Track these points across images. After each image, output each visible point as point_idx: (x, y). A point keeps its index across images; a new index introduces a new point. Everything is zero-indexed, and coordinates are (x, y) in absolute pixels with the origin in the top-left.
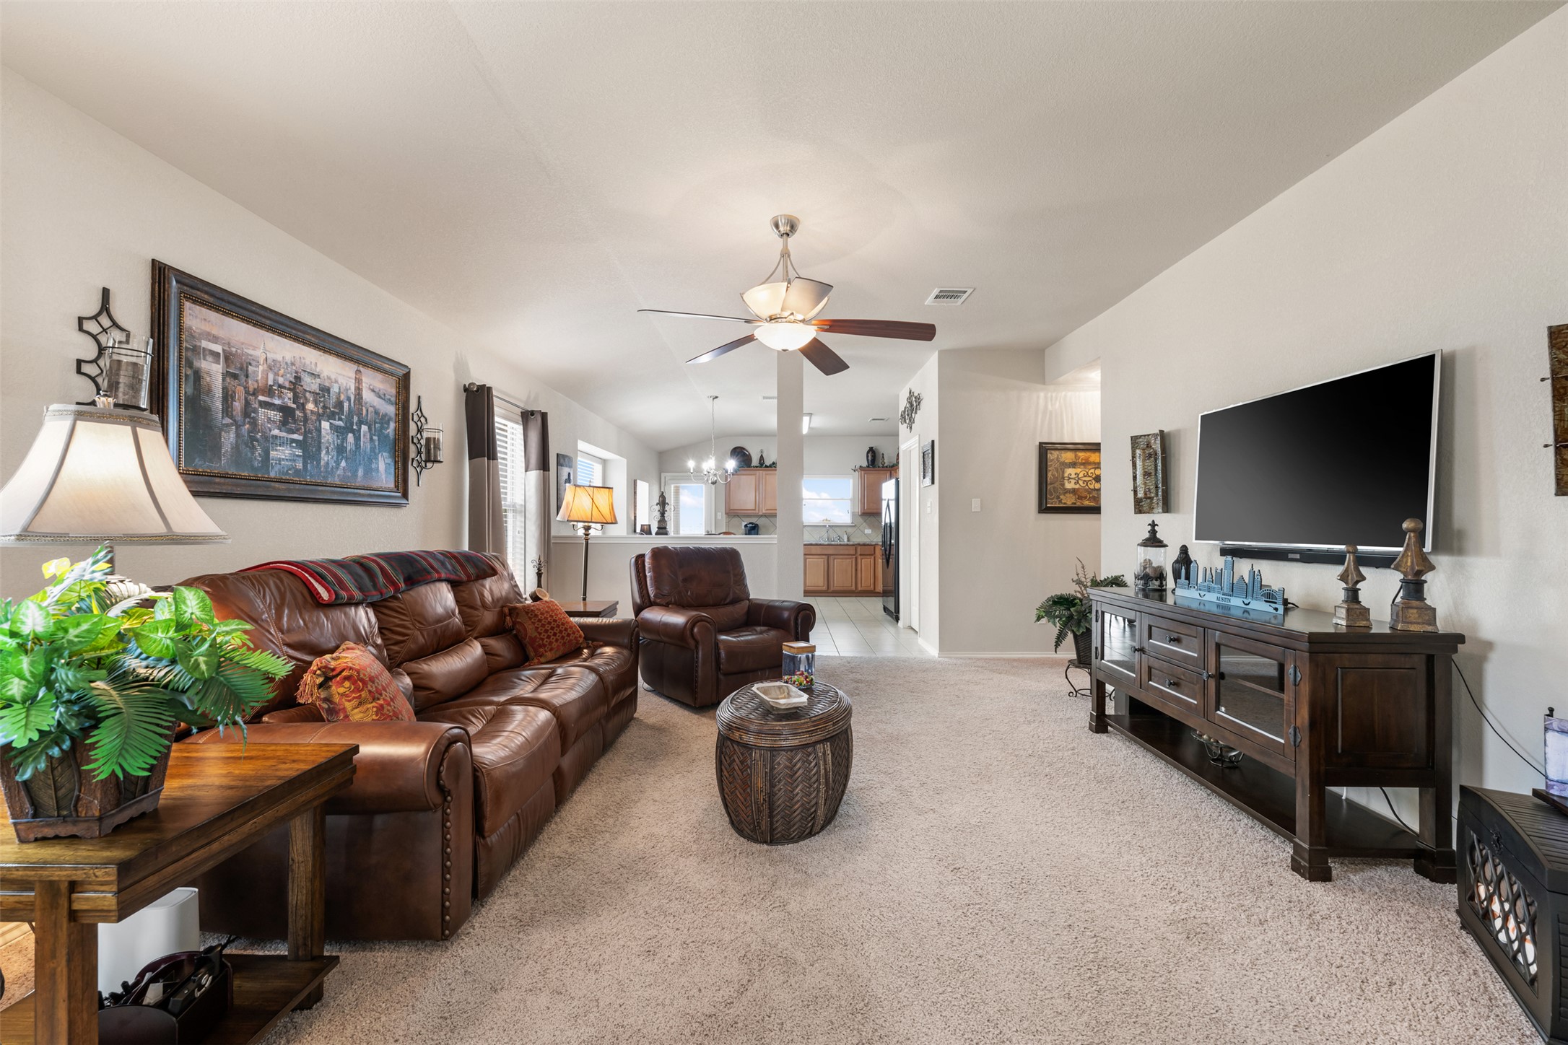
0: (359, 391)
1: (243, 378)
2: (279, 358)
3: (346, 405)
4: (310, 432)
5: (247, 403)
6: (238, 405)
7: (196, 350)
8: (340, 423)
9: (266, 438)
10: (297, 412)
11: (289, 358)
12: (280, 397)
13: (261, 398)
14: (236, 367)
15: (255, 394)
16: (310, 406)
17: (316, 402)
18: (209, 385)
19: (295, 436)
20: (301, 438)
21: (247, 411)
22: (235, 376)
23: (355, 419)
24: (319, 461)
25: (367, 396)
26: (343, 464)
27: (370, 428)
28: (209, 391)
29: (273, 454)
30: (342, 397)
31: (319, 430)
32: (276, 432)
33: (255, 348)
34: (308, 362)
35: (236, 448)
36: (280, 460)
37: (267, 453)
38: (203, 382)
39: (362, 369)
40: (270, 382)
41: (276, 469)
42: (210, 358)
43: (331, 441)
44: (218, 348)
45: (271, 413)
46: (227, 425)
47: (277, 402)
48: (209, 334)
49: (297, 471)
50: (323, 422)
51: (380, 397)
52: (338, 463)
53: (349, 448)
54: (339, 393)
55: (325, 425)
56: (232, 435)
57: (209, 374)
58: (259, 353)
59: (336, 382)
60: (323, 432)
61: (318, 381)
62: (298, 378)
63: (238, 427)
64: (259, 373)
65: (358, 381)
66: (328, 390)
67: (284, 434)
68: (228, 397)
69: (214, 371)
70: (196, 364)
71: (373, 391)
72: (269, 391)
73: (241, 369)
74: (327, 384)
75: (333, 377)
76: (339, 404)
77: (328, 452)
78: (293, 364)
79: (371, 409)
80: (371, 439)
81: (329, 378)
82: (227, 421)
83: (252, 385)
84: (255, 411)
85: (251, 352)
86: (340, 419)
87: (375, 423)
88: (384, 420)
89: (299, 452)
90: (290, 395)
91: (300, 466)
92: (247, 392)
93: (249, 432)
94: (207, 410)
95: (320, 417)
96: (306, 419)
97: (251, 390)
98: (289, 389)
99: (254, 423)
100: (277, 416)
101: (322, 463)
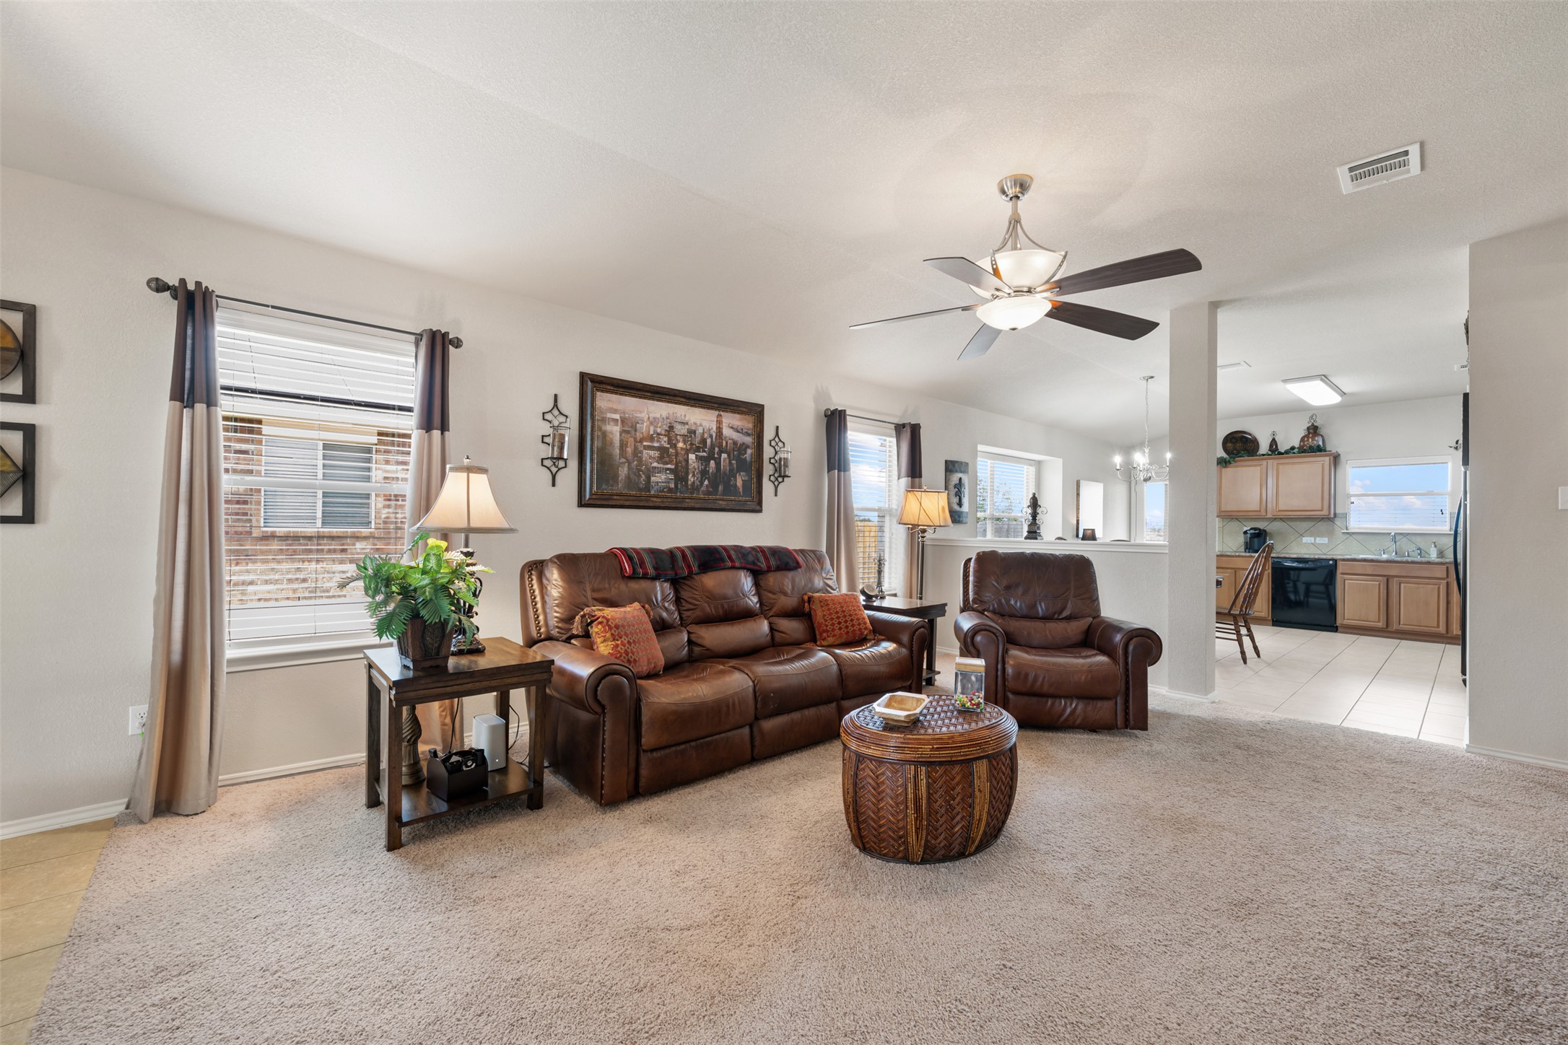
0: (719, 430)
1: (633, 432)
2: (658, 416)
3: (709, 441)
4: (680, 462)
5: (636, 448)
6: (629, 450)
7: (604, 420)
8: (705, 454)
9: (648, 469)
10: (671, 450)
11: (664, 414)
12: (658, 441)
13: (645, 443)
14: (629, 425)
15: (641, 441)
16: (681, 445)
17: (685, 442)
18: (611, 440)
19: (669, 466)
20: (673, 467)
21: (636, 453)
22: (628, 432)
23: (717, 449)
24: (687, 480)
25: (727, 432)
26: (706, 482)
27: (729, 456)
28: (611, 443)
29: (653, 479)
30: (706, 435)
31: (687, 460)
32: (655, 464)
33: (641, 412)
34: (679, 415)
35: (628, 477)
36: (658, 483)
37: (648, 478)
38: (608, 439)
39: (722, 413)
40: (652, 432)
41: (655, 488)
42: (612, 423)
43: (696, 467)
44: (617, 416)
45: (652, 453)
46: (622, 463)
47: (656, 444)
48: (611, 409)
49: (670, 490)
50: (690, 455)
51: (738, 432)
52: (702, 483)
53: (711, 471)
54: (703, 433)
55: (692, 457)
56: (626, 469)
57: (611, 433)
58: (644, 415)
59: (701, 425)
60: (690, 462)
61: (687, 427)
62: (671, 428)
64: (644, 428)
65: (719, 422)
66: (694, 432)
67: (661, 465)
68: (623, 445)
69: (614, 431)
70: (604, 428)
71: (732, 428)
72: (651, 438)
73: (632, 427)
74: (693, 428)
75: (698, 423)
76: (704, 441)
77: (694, 476)
78: (668, 418)
79: (730, 442)
80: (730, 463)
81: (695, 424)
82: (623, 460)
83: (639, 435)
84: (641, 452)
85: (638, 415)
86: (704, 451)
87: (734, 451)
88: (744, 447)
89: (671, 477)
90: (666, 439)
91: (672, 486)
92: (636, 441)
93: (637, 466)
94: (611, 455)
95: (687, 452)
96: (677, 454)
97: (638, 439)
98: (665, 435)
99: (640, 460)
100: (655, 454)
101: (689, 483)
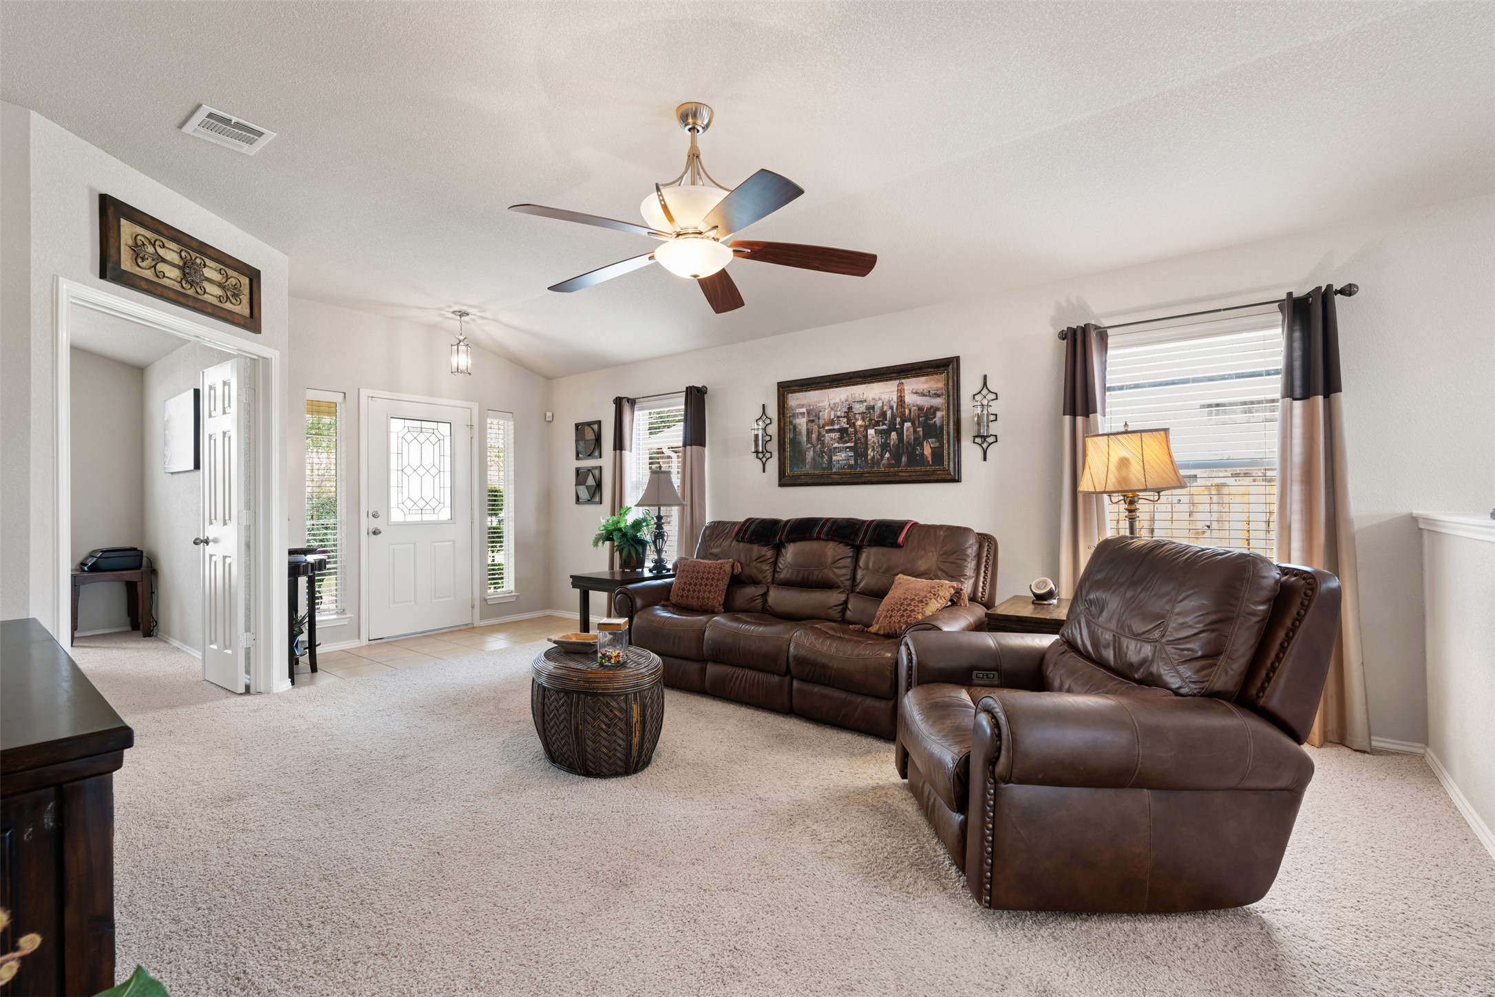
0: (901, 400)
1: (817, 420)
2: (838, 401)
3: (889, 413)
4: (859, 439)
5: (819, 433)
6: (814, 436)
7: (794, 416)
8: (885, 427)
9: (830, 450)
10: (850, 429)
11: (843, 397)
12: (838, 424)
13: (827, 428)
14: (813, 416)
15: (823, 427)
16: (859, 423)
17: (863, 419)
18: (800, 430)
19: (849, 445)
20: (852, 445)
21: (819, 438)
22: (812, 421)
23: (898, 420)
24: (866, 455)
25: (909, 399)
26: (887, 455)
27: (913, 424)
28: (800, 433)
29: (834, 458)
30: (885, 408)
31: (866, 437)
32: (836, 445)
33: (823, 401)
34: (857, 395)
35: (814, 459)
36: (838, 461)
37: (830, 458)
38: (797, 430)
39: (903, 381)
40: (832, 417)
41: (837, 466)
42: (800, 417)
43: (876, 441)
44: (804, 410)
45: (833, 435)
46: (809, 448)
47: (836, 427)
48: (800, 405)
49: (850, 466)
50: (869, 431)
51: (924, 395)
52: (882, 456)
53: (892, 443)
54: (883, 406)
55: (871, 432)
56: (812, 453)
57: (800, 425)
58: (826, 404)
59: (880, 399)
60: (869, 437)
61: (865, 404)
62: (850, 408)
63: (814, 447)
64: (826, 415)
65: (901, 391)
66: (873, 408)
67: (841, 445)
68: (809, 433)
69: (802, 422)
70: (794, 422)
71: (916, 393)
72: (832, 422)
73: (816, 416)
74: (872, 404)
75: (877, 398)
76: (883, 414)
77: (873, 450)
78: (846, 401)
79: (913, 409)
80: (915, 432)
81: (874, 399)
82: (809, 445)
83: (822, 422)
84: (824, 436)
85: (821, 405)
86: (884, 424)
87: (919, 417)
88: (933, 410)
89: (851, 454)
90: (845, 420)
91: (852, 462)
92: (819, 427)
93: (820, 448)
94: (800, 443)
95: (866, 428)
96: (856, 432)
97: (821, 425)
98: (844, 417)
99: (823, 443)
100: (837, 435)
101: (869, 457)
